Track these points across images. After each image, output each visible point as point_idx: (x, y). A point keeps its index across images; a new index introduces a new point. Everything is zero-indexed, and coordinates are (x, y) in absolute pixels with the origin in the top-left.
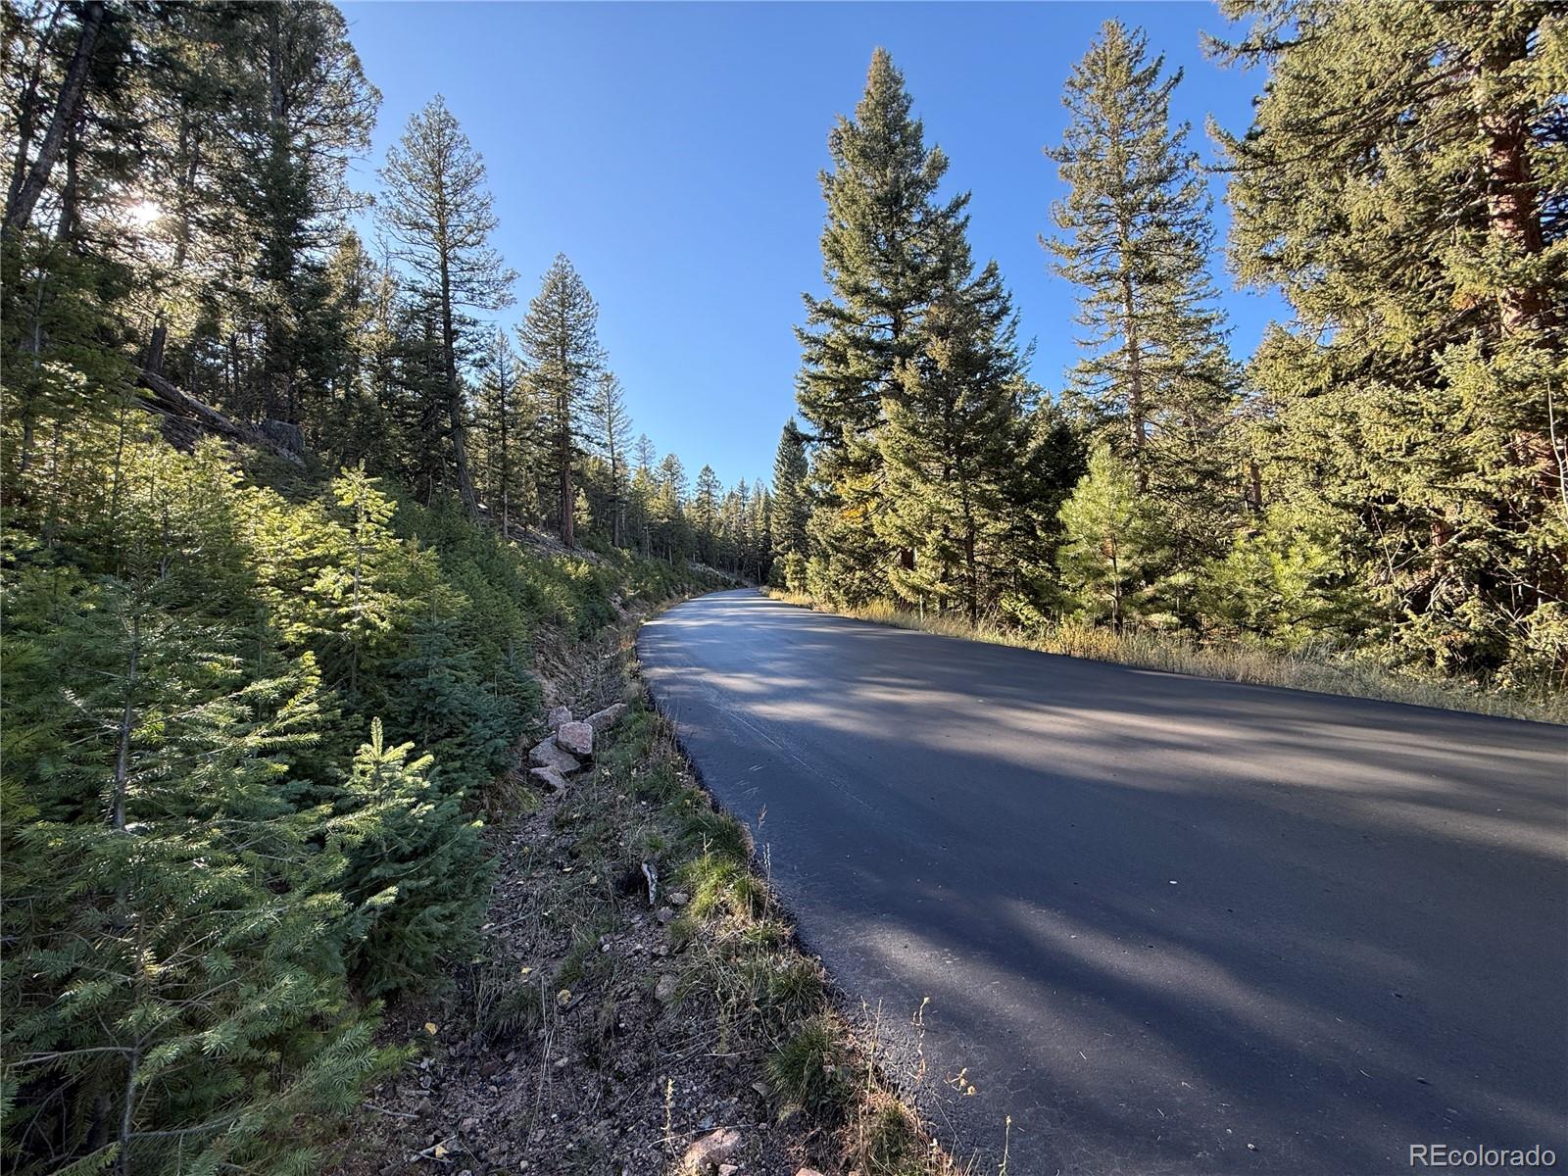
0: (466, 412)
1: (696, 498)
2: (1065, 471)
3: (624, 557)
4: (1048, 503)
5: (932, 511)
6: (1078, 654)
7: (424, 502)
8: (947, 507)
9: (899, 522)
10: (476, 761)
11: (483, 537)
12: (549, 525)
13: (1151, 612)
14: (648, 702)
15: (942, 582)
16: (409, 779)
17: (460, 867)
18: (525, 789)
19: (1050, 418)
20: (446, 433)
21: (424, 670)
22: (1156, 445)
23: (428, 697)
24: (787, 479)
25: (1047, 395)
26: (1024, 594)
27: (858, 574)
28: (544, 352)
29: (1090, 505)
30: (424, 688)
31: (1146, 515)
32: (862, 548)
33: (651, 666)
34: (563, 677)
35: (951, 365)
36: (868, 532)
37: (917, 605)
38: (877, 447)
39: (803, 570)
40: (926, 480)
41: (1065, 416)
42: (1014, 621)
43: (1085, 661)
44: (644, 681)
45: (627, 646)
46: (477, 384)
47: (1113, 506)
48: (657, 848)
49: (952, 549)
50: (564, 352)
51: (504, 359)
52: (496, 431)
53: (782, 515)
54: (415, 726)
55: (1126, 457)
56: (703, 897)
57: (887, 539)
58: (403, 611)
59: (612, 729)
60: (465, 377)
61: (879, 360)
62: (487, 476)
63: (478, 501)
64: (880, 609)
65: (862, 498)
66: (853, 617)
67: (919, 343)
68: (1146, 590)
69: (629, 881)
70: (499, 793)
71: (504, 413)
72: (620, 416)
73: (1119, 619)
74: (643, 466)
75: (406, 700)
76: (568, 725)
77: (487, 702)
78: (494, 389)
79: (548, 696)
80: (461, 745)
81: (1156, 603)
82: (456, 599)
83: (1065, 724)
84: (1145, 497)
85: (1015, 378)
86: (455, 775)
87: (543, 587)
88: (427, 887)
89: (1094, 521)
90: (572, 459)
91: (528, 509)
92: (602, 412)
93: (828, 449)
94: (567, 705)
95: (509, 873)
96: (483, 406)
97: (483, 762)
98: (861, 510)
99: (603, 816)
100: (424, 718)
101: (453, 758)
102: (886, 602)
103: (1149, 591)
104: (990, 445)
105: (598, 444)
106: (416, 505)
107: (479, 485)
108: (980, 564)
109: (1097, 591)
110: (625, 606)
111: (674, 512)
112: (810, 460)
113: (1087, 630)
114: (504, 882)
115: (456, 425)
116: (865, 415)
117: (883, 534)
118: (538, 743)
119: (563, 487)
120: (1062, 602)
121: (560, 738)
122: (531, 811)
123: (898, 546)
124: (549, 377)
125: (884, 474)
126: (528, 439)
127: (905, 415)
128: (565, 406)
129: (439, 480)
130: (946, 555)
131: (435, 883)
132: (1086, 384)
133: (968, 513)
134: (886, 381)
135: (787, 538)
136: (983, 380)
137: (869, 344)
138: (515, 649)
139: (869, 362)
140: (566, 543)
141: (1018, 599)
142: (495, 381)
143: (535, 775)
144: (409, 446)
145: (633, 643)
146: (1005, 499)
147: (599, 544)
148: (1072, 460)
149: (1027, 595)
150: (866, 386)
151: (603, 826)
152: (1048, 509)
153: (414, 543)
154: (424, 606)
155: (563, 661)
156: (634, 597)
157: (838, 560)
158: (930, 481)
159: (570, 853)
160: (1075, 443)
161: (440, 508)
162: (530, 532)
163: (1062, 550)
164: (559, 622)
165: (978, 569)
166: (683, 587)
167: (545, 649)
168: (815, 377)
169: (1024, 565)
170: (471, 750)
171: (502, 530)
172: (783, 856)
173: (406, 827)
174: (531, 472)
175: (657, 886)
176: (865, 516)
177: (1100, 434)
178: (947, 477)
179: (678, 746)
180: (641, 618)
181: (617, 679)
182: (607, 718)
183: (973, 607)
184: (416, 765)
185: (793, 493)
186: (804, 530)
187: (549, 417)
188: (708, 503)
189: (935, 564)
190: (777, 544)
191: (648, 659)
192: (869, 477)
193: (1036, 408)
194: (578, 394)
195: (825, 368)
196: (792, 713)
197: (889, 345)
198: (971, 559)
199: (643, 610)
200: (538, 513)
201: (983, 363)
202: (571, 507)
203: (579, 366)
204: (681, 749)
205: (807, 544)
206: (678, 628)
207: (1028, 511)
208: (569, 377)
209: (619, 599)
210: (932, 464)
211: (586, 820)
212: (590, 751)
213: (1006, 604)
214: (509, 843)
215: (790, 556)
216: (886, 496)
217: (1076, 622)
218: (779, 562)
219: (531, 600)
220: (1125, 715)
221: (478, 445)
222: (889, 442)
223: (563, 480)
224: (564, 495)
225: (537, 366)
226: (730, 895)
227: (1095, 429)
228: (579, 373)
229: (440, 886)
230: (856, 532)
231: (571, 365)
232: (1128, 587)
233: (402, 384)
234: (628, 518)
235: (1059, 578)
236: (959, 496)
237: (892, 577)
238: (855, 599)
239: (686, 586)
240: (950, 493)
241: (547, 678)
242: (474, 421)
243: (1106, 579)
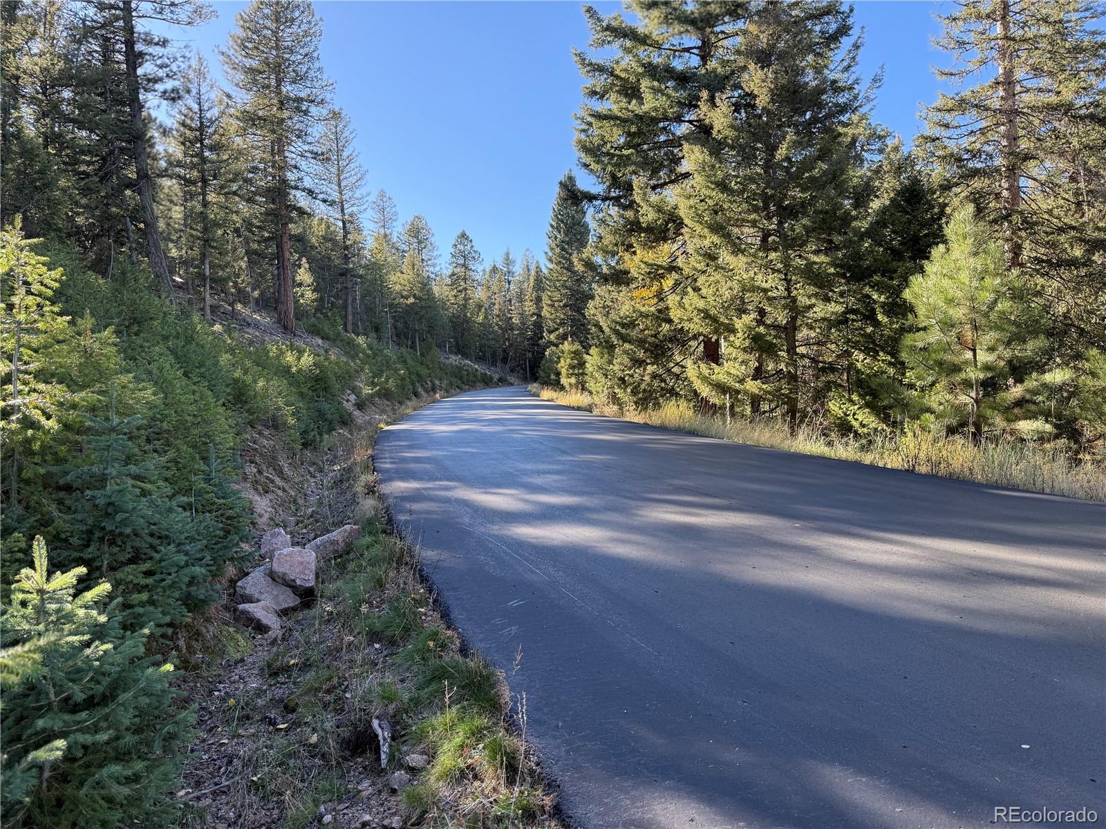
0: (155, 159)
1: (449, 272)
2: (915, 240)
3: (359, 345)
4: (892, 279)
5: (744, 290)
6: (923, 469)
7: (104, 274)
8: (764, 285)
9: (701, 304)
10: (168, 592)
11: (177, 317)
12: (263, 304)
13: (1018, 418)
14: (386, 523)
15: (754, 379)
16: (81, 612)
17: (146, 723)
18: (231, 630)
19: (899, 170)
20: (130, 185)
21: (103, 480)
22: (1034, 206)
23: (108, 515)
24: (563, 249)
25: (896, 141)
26: (860, 395)
27: (650, 369)
28: (255, 82)
29: (946, 282)
30: (101, 502)
31: (1018, 295)
32: (655, 336)
33: (390, 479)
34: (280, 493)
35: (773, 101)
36: (663, 316)
37: (723, 407)
38: (676, 207)
39: (582, 364)
40: (737, 250)
41: (917, 168)
42: (845, 428)
43: (931, 478)
44: (382, 498)
45: (361, 454)
46: (170, 123)
47: (975, 283)
48: (391, 700)
49: (768, 338)
50: (279, 82)
51: (203, 91)
52: (194, 183)
53: (557, 296)
54: (90, 549)
55: (995, 221)
56: (447, 759)
57: (686, 325)
58: (74, 406)
59: (341, 556)
60: (154, 114)
61: (682, 94)
62: (183, 240)
63: (172, 272)
64: (675, 412)
65: (656, 273)
66: (642, 422)
67: (733, 73)
68: (1014, 390)
69: (358, 738)
70: (198, 633)
71: (204, 160)
72: (352, 165)
73: (978, 426)
74: (382, 231)
75: (79, 517)
76: (285, 551)
77: (180, 522)
78: (191, 129)
79: (261, 516)
80: (149, 573)
81: (1024, 407)
82: (141, 394)
83: (903, 555)
84: (1015, 272)
85: (855, 118)
86: (141, 610)
87: (255, 381)
88: (107, 743)
89: (950, 301)
90: (291, 220)
91: (236, 283)
92: (328, 159)
93: (614, 211)
94: (285, 527)
95: (210, 730)
96: (176, 150)
97: (177, 594)
98: (655, 288)
99: (327, 662)
100: (102, 539)
101: (140, 589)
102: (683, 404)
103: (1016, 391)
104: (820, 205)
105: (324, 201)
106: (92, 276)
107: (174, 253)
108: (803, 356)
109: (951, 391)
110: (360, 406)
111: (422, 290)
112: (592, 225)
113: (935, 441)
114: (204, 741)
115: (143, 175)
116: (662, 166)
117: (681, 319)
118: (248, 574)
119: (279, 255)
120: (907, 405)
121: (276, 567)
122: (238, 656)
123: (700, 334)
124: (261, 113)
125: (685, 243)
126: (235, 193)
127: (713, 166)
128: (281, 152)
129: (123, 244)
130: (760, 346)
131: (117, 738)
132: (947, 126)
133: (789, 293)
134: (690, 122)
135: (562, 324)
136: (814, 120)
137: (670, 73)
138: (218, 457)
139: (669, 97)
140: (285, 327)
141: (851, 401)
142: (192, 119)
143: (244, 612)
144: (84, 201)
145: (370, 452)
146: (837, 274)
147: (326, 327)
148: (923, 225)
149: (862, 396)
150: (664, 128)
151: (326, 673)
152: (893, 287)
153: (87, 322)
154: (99, 401)
155: (281, 474)
156: (372, 396)
157: (626, 352)
158: (743, 252)
159: (286, 707)
160: (928, 202)
161: (122, 279)
162: (239, 313)
163: (908, 340)
164: (275, 424)
165: (801, 363)
166: (434, 384)
167: (257, 459)
168: (600, 117)
169: (860, 359)
170: (163, 580)
171: (203, 309)
172: (546, 710)
173: (79, 671)
174: (239, 236)
175: (390, 746)
176: (660, 296)
177: (961, 191)
178: (765, 246)
179: (421, 576)
180: (380, 421)
181: (348, 496)
182: (334, 543)
183: (792, 411)
184: (89, 596)
185: (570, 268)
186: (583, 315)
187: (261, 166)
188: (465, 279)
189: (747, 357)
190: (550, 332)
191: (387, 471)
192: (667, 248)
193: (880, 157)
194: (299, 137)
195: (613, 104)
196: (563, 537)
197: (694, 74)
198: (791, 350)
199: (383, 412)
200: (249, 289)
201: (814, 99)
202: (290, 283)
203: (299, 100)
204: (424, 579)
205: (588, 331)
206: (426, 434)
207: (867, 290)
208: (286, 114)
209: (353, 398)
210: (746, 230)
211: (305, 666)
212: (312, 584)
213: (835, 407)
214: (211, 692)
215: (567, 346)
216: (687, 271)
217: (923, 429)
218: (553, 353)
219: (239, 397)
220: (978, 544)
221: (171, 201)
222: (692, 202)
223: (280, 246)
224: (281, 267)
225: (245, 99)
226: (479, 756)
227: (957, 185)
228: (298, 109)
229: (122, 742)
230: (647, 316)
231: (289, 99)
232: (990, 386)
233: (73, 121)
234: (363, 297)
235: (904, 374)
236: (779, 271)
237: (691, 372)
238: (646, 399)
239: (437, 382)
240: (769, 267)
241: (260, 494)
242: (166, 170)
243: (963, 375)
